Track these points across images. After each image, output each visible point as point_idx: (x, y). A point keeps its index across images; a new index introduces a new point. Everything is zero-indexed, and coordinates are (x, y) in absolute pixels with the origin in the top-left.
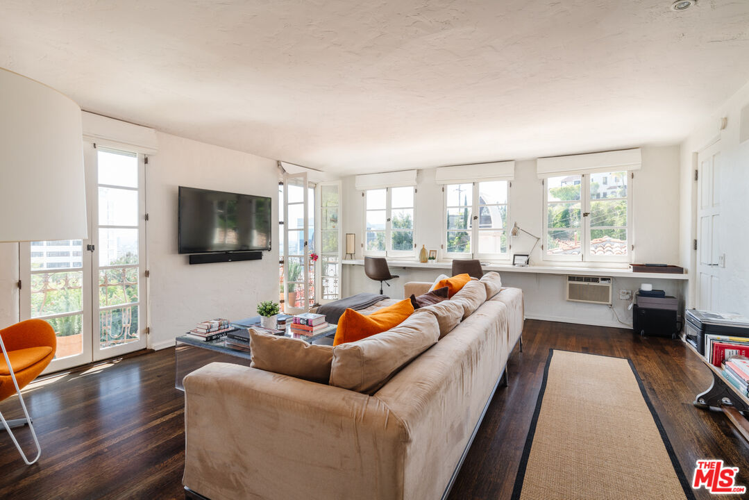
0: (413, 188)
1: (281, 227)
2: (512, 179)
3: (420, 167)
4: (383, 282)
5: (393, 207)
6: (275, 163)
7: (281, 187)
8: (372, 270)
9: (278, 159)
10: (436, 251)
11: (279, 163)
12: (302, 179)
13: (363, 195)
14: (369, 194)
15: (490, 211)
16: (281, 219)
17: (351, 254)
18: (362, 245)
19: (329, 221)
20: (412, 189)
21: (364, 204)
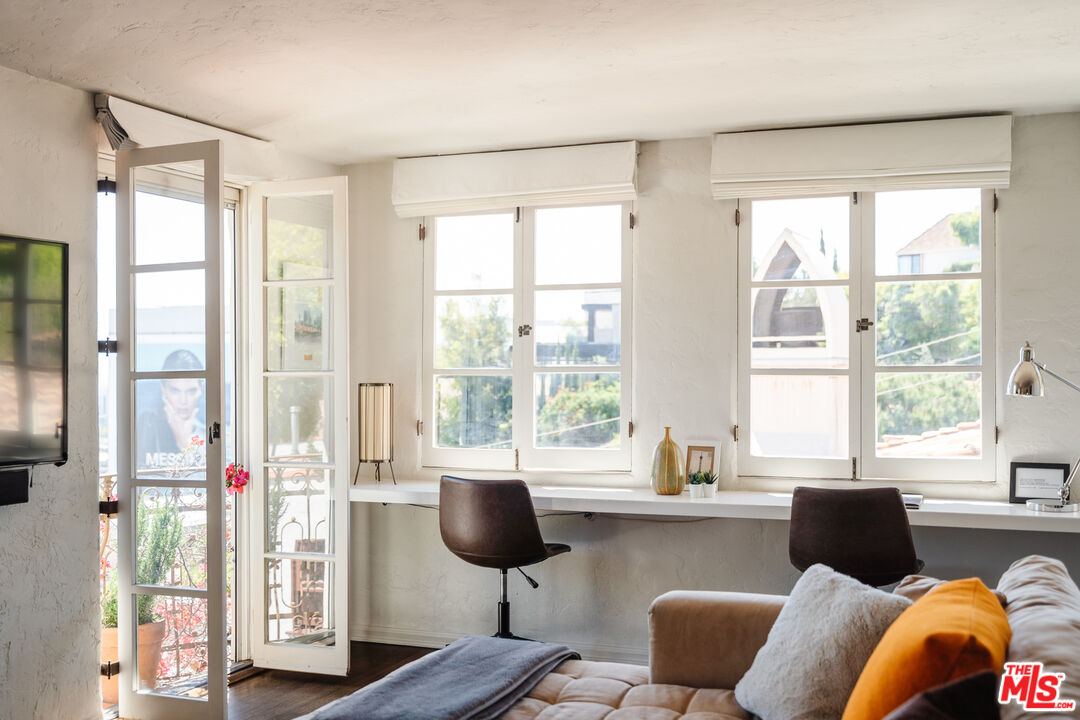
0: (618, 208)
1: (107, 363)
2: (1004, 182)
3: (648, 132)
4: (512, 572)
5: (539, 282)
6: (80, 101)
7: (107, 202)
8: (466, 527)
9: (96, 86)
10: (711, 450)
11: (97, 103)
12: (197, 167)
13: (422, 234)
14: (445, 230)
15: (819, 296)
16: (106, 331)
17: (378, 462)
18: (419, 426)
19: (290, 337)
20: (615, 216)
21: (425, 269)
